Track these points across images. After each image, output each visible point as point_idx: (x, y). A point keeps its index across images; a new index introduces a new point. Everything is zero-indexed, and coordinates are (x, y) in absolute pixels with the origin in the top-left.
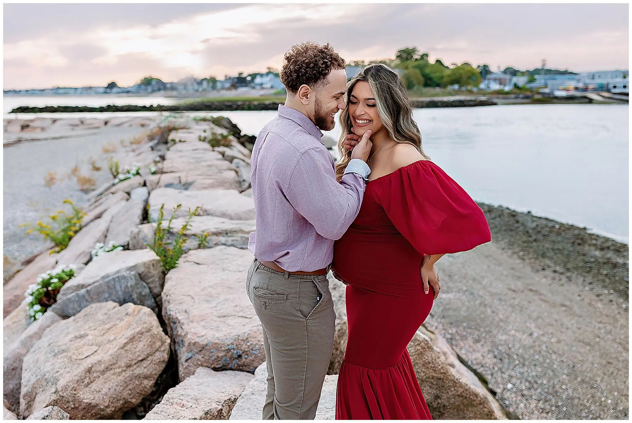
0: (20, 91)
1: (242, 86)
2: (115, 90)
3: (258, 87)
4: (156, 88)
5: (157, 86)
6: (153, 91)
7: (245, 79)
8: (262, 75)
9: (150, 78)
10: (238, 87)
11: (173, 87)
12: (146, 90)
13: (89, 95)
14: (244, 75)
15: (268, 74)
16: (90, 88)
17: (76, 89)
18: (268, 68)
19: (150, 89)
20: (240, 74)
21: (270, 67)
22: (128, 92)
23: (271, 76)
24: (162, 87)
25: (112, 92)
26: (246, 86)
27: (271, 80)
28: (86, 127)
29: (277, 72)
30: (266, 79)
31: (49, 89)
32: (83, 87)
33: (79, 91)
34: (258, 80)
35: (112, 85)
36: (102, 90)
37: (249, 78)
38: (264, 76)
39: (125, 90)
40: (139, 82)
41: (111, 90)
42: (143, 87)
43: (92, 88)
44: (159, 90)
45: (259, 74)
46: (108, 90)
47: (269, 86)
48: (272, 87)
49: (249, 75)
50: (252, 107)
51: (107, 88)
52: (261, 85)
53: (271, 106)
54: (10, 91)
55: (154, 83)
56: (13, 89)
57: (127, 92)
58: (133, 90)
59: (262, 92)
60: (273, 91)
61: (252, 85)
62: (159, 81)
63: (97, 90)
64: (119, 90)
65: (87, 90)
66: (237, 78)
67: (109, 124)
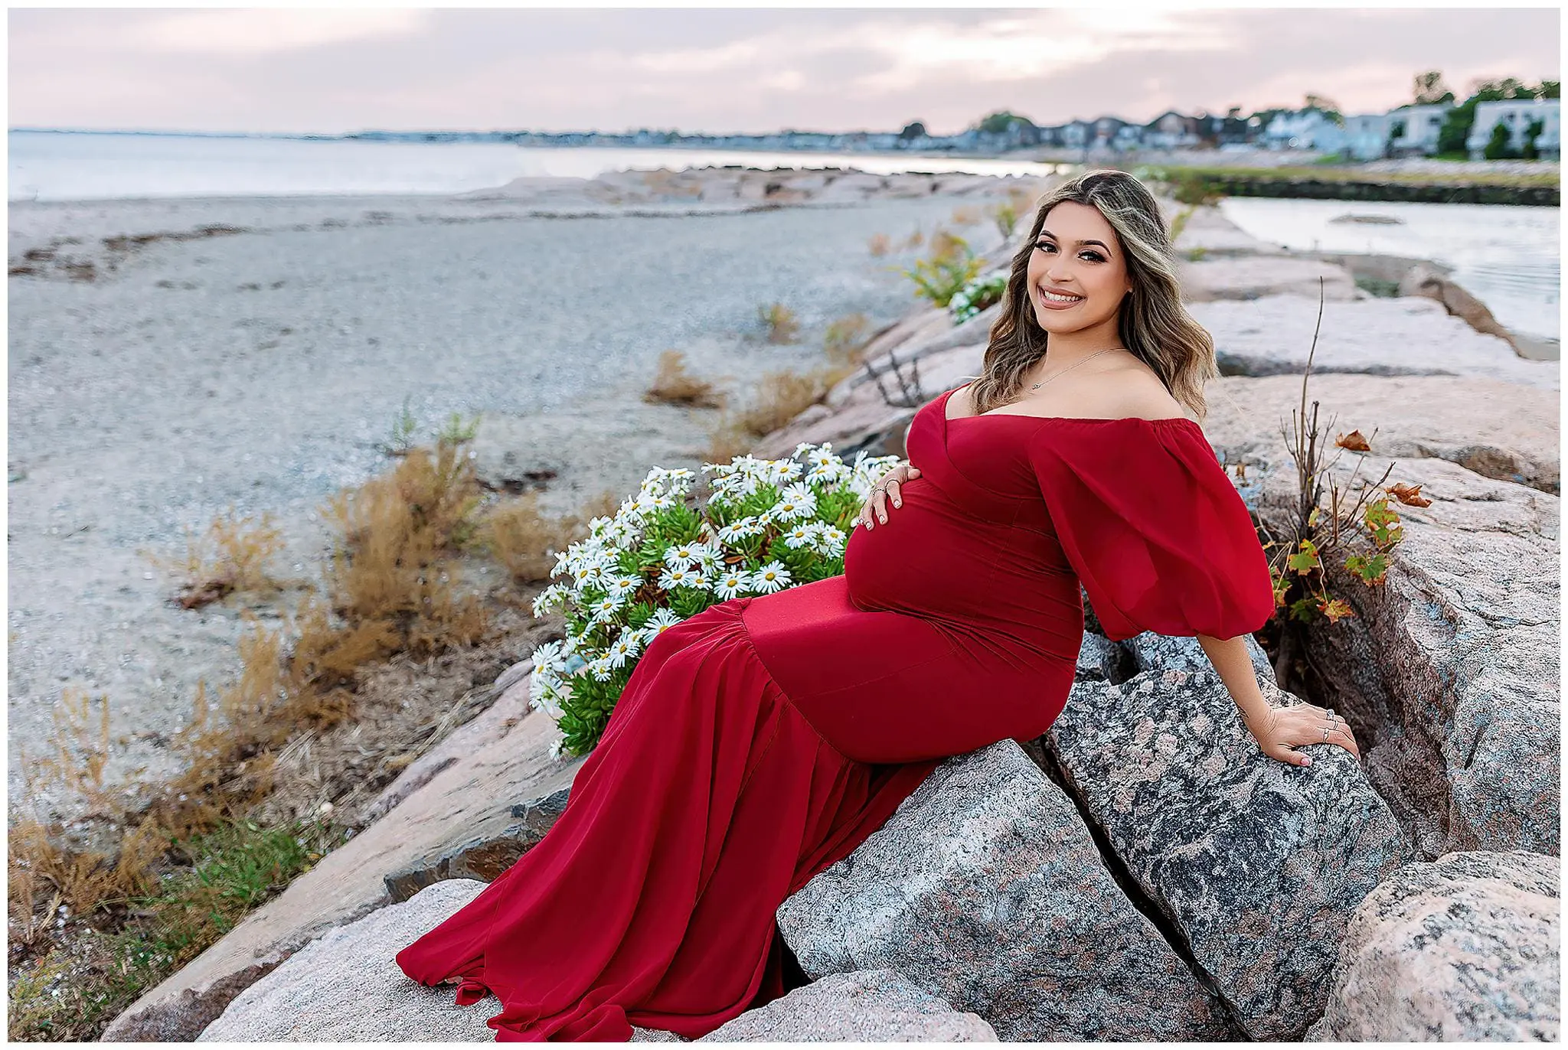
0: (713, 138)
1: (1233, 142)
2: (918, 142)
3: (1276, 145)
4: (1016, 141)
5: (1019, 135)
6: (1009, 149)
7: (1244, 123)
8: (1289, 115)
9: (1006, 115)
10: (1222, 144)
11: (1057, 140)
12: (992, 144)
13: (858, 152)
14: (1243, 115)
15: (1305, 112)
16: (864, 136)
17: (832, 137)
18: (1309, 98)
19: (1001, 142)
20: (1234, 110)
21: (1314, 95)
22: (949, 148)
23: (1313, 118)
24: (1030, 139)
25: (912, 146)
26: (1244, 141)
27: (1313, 127)
28: (895, 193)
29: (1330, 109)
30: (1296, 127)
31: (774, 136)
32: (846, 133)
33: (838, 142)
34: (1278, 127)
35: (914, 131)
36: (889, 141)
37: (1254, 123)
38: (1295, 117)
39: (944, 143)
40: (979, 125)
41: (909, 143)
42: (987, 137)
43: (869, 137)
44: (1025, 145)
45: (1282, 111)
46: (904, 143)
47: (1303, 142)
48: (1312, 147)
49: (1255, 115)
50: (1256, 187)
51: (901, 136)
52: (1285, 139)
53: (1306, 190)
54: (692, 137)
55: (1013, 127)
56: (699, 132)
57: (947, 147)
58: (962, 143)
59: (1285, 158)
60: (1313, 156)
61: (1262, 139)
62: (1026, 125)
63: (879, 140)
64: (930, 143)
65: (855, 141)
66: (1224, 120)
67: (940, 192)
